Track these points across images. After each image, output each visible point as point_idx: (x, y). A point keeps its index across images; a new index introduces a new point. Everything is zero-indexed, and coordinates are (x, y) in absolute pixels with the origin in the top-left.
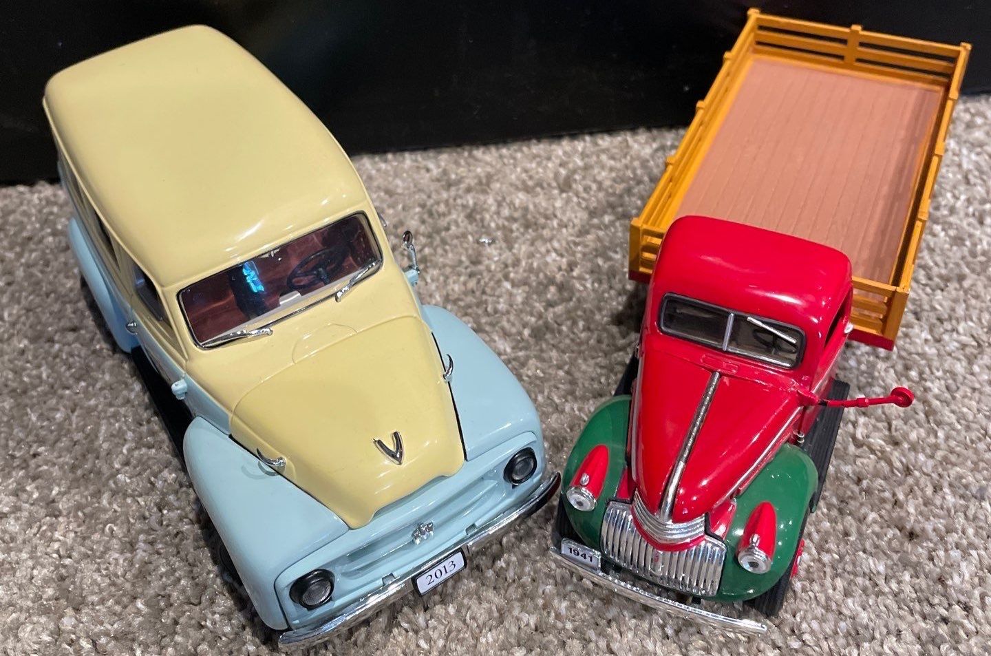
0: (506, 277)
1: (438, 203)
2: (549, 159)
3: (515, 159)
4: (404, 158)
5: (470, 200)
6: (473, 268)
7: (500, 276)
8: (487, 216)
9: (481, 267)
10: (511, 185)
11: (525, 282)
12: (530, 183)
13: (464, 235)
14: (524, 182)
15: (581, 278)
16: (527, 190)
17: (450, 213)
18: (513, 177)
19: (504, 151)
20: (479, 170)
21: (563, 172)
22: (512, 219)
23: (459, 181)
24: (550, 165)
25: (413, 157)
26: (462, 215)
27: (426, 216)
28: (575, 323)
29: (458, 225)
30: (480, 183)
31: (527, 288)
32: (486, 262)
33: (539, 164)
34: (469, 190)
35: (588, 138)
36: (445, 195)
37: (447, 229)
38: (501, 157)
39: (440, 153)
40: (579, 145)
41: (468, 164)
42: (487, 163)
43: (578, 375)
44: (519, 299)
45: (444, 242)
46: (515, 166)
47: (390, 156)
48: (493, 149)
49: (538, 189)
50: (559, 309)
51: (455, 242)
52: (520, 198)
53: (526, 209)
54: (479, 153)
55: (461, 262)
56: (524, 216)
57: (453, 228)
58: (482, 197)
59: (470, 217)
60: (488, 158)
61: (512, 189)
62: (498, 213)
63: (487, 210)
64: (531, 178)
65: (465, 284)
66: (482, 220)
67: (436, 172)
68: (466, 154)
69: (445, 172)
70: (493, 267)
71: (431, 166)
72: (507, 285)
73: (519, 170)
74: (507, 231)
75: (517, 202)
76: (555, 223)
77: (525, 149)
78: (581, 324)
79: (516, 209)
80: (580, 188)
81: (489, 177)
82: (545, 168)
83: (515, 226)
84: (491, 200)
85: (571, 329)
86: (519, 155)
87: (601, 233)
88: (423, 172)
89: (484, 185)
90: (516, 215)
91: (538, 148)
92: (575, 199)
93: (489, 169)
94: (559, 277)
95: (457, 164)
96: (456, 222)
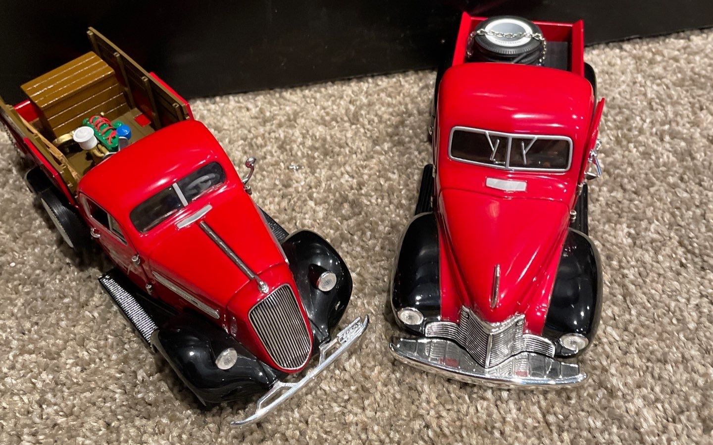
0: (311, 198)
1: (256, 137)
2: (341, 98)
3: (315, 98)
4: (229, 100)
5: (281, 133)
6: (285, 191)
7: (305, 196)
8: (295, 146)
9: (291, 190)
10: (313, 120)
11: (324, 201)
12: (327, 118)
13: (277, 164)
14: (322, 118)
15: (367, 195)
16: (325, 124)
17: (266, 145)
18: (314, 113)
19: (307, 92)
20: (288, 108)
21: (352, 108)
22: (313, 148)
23: (273, 117)
24: (342, 102)
25: (236, 99)
26: (275, 147)
27: (247, 148)
28: (364, 233)
29: (272, 156)
30: (289, 120)
31: (326, 206)
32: (295, 185)
33: (334, 102)
34: (280, 125)
35: (370, 80)
36: (261, 130)
37: (264, 158)
38: (304, 97)
39: (258, 95)
40: (364, 86)
41: (280, 104)
42: (294, 102)
43: (367, 276)
44: (321, 215)
45: (262, 169)
46: (316, 105)
47: (218, 99)
48: (298, 91)
49: (334, 123)
50: (352, 222)
51: (271, 168)
52: (320, 130)
53: (325, 140)
54: (287, 94)
55: (275, 185)
56: (323, 145)
57: (269, 157)
58: (290, 131)
59: (281, 148)
60: (294, 98)
61: (314, 124)
62: (303, 144)
63: (295, 141)
64: (328, 114)
65: (279, 204)
66: (291, 150)
67: (254, 111)
68: (277, 95)
69: (262, 111)
70: (300, 189)
71: (250, 106)
72: (311, 203)
73: (318, 107)
74: (311, 158)
75: (318, 134)
76: (347, 150)
77: (323, 90)
78: (369, 233)
79: (317, 140)
80: (366, 122)
81: (296, 114)
82: (339, 105)
83: (316, 154)
84: (297, 133)
85: (361, 238)
86: (318, 95)
87: (382, 158)
88: (244, 110)
89: (292, 120)
90: (317, 145)
91: (332, 89)
92: (362, 130)
93: (295, 107)
94: (351, 196)
95: (270, 103)
96: (271, 152)
